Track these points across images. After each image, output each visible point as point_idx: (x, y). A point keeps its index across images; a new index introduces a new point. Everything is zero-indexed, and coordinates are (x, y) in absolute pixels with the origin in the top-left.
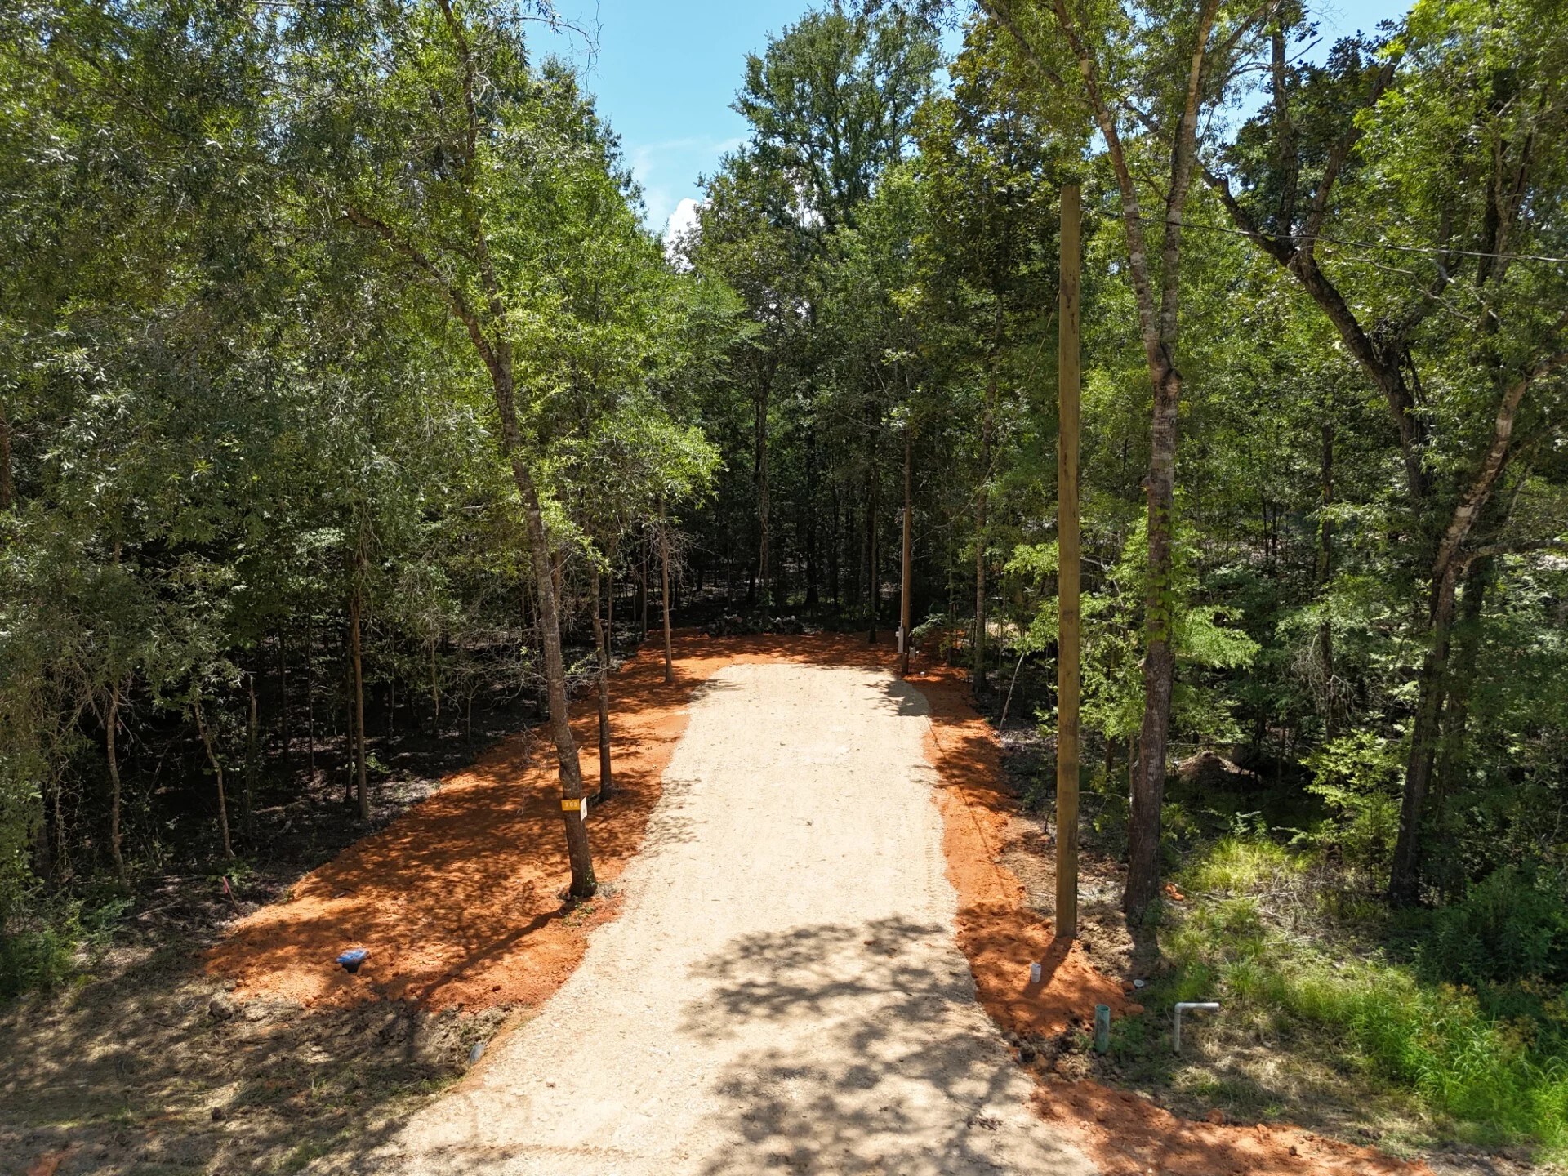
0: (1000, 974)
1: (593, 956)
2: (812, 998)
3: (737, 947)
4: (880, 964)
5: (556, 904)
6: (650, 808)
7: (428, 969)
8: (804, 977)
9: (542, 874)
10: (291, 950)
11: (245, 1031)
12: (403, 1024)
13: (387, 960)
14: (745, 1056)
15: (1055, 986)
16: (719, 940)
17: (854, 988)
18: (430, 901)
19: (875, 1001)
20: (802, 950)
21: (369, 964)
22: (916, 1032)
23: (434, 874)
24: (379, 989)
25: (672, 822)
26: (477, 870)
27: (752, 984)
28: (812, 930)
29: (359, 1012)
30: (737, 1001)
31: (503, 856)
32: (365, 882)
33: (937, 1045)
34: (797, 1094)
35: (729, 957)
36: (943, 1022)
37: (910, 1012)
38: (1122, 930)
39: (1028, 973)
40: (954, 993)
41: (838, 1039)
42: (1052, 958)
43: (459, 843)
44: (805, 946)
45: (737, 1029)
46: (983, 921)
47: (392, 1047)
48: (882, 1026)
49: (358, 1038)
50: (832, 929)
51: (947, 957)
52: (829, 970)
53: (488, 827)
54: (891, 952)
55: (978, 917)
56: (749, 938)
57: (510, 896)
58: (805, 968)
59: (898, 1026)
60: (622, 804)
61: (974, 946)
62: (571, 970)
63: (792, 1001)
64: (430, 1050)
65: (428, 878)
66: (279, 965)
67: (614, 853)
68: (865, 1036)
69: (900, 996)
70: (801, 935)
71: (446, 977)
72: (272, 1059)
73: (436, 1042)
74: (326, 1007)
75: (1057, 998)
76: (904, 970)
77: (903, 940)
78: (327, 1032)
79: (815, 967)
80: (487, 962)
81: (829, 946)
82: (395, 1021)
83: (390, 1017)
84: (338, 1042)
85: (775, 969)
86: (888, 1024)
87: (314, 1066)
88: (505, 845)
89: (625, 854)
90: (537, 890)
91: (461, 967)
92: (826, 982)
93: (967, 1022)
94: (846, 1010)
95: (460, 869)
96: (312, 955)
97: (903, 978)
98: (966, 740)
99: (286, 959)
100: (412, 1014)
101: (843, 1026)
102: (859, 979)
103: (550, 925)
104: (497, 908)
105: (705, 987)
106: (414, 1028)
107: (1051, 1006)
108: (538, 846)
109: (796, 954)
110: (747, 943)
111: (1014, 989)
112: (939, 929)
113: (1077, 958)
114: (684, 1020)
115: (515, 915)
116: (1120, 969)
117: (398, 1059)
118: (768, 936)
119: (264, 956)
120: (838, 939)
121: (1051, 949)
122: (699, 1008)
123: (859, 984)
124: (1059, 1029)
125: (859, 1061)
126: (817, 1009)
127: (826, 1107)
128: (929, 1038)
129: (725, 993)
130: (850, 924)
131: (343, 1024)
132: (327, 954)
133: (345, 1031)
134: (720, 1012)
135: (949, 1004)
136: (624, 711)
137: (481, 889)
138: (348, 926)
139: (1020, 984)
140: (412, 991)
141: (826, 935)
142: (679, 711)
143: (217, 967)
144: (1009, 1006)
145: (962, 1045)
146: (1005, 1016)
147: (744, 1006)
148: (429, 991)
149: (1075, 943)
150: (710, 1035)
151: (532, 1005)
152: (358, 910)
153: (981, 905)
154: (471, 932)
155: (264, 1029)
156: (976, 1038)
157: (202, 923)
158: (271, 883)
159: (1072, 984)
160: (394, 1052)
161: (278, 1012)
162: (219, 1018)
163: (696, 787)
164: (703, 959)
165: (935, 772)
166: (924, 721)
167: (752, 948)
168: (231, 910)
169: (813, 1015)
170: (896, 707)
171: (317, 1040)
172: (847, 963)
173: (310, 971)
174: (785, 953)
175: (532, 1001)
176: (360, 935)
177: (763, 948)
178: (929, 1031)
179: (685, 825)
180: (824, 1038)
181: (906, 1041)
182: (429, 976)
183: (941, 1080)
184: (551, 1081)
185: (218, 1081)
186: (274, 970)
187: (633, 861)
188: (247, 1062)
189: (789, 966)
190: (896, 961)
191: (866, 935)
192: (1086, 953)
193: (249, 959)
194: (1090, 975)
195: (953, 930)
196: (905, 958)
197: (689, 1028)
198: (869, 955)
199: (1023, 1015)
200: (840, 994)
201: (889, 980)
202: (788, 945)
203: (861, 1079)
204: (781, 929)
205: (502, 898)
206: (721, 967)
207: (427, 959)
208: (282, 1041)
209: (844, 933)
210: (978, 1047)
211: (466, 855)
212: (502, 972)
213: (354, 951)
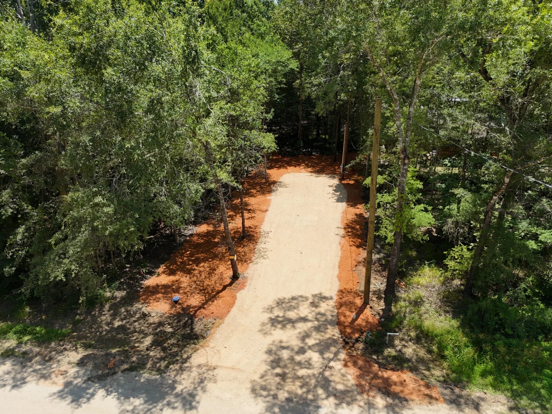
0: (345, 316)
1: (238, 302)
2: (292, 322)
3: (275, 302)
4: (313, 311)
5: (228, 281)
6: (256, 243)
7: (195, 305)
8: (292, 315)
9: (225, 269)
10: (160, 295)
11: (151, 320)
12: (190, 321)
13: (185, 300)
14: (274, 342)
15: (359, 321)
16: (270, 301)
17: (304, 320)
18: (195, 279)
19: (309, 325)
20: (293, 304)
21: (180, 302)
22: (318, 336)
23: (196, 268)
24: (183, 309)
25: (262, 250)
26: (208, 267)
27: (278, 316)
28: (297, 297)
29: (178, 316)
30: (274, 322)
31: (215, 261)
32: (177, 270)
33: (323, 341)
34: (285, 354)
35: (273, 306)
36: (326, 333)
37: (317, 329)
38: (382, 301)
39: (352, 316)
40: (331, 323)
41: (298, 337)
42: (360, 311)
43: (203, 255)
44: (294, 302)
45: (273, 332)
46: (345, 295)
47: (187, 328)
48: (310, 333)
49: (179, 324)
50: (301, 296)
51: (331, 309)
52: (299, 312)
53: (210, 249)
54: (316, 307)
55: (343, 293)
56: (279, 299)
57: (217, 277)
58: (293, 311)
59: (314, 334)
60: (249, 240)
61: (340, 305)
62: (232, 307)
63: (288, 323)
64: (196, 329)
65: (194, 270)
66: (158, 300)
67: (246, 261)
68: (305, 336)
69: (316, 323)
70: (293, 298)
71: (200, 308)
72: (159, 330)
73: (198, 327)
74: (171, 314)
75: (359, 325)
76: (319, 313)
77: (321, 302)
78: (171, 322)
79: (296, 311)
80: (210, 303)
81: (301, 303)
82: (188, 321)
83: (186, 319)
84: (174, 324)
85: (285, 311)
86: (312, 333)
87: (169, 332)
88: (215, 256)
89: (249, 262)
90: (224, 275)
91: (204, 304)
92: (297, 317)
93: (332, 333)
94: (302, 327)
95: (203, 266)
96: (166, 297)
97: (318, 316)
98: (356, 215)
99: (160, 299)
100: (192, 318)
101: (300, 333)
102: (307, 316)
103: (227, 290)
104: (213, 282)
105: (265, 317)
106: (192, 322)
107: (356, 328)
108: (224, 257)
109: (291, 306)
110: (278, 301)
111: (347, 321)
112: (331, 298)
113: (368, 311)
114: (260, 328)
115: (218, 285)
116: (379, 314)
117: (189, 332)
118: (284, 298)
119: (154, 297)
120: (303, 301)
121: (361, 308)
122: (263, 324)
123: (306, 318)
124: (357, 335)
125: (302, 345)
126: (294, 327)
127: (292, 359)
128: (321, 338)
129: (271, 319)
130: (307, 296)
131: (175, 320)
132: (169, 297)
133: (176, 321)
134: (269, 326)
135: (329, 327)
136: (251, 196)
137: (209, 274)
138: (174, 287)
139: (350, 320)
140: (191, 311)
141: (300, 299)
142: (268, 197)
143: (142, 299)
144: (345, 327)
145: (329, 341)
146: (343, 330)
147: (275, 324)
148: (196, 311)
149: (368, 306)
150: (265, 334)
151: (221, 319)
152: (177, 281)
153: (345, 289)
154: (206, 291)
155: (156, 320)
156: (334, 339)
157: (137, 282)
158: (153, 268)
159: (364, 320)
160: (188, 329)
161: (159, 315)
162: (144, 316)
163: (270, 235)
164: (266, 306)
165: (343, 230)
166: (344, 204)
167: (280, 303)
168: (144, 278)
169: (293, 329)
170: (336, 198)
171: (169, 324)
172: (304, 310)
173: (166, 303)
174: (288, 305)
175: (222, 317)
176: (177, 291)
177: (282, 303)
178: (322, 336)
179: (266, 252)
180: (294, 337)
181: (315, 339)
182: (195, 307)
183: (321, 353)
184: (225, 346)
185: (146, 335)
186: (157, 301)
187: (251, 265)
188: (153, 330)
189: (289, 310)
190: (317, 310)
191: (311, 300)
192: (370, 309)
193: (150, 298)
194: (370, 317)
195: (335, 298)
196: (320, 309)
197: (260, 331)
198: (310, 308)
199: (348, 330)
200: (301, 322)
201: (314, 317)
202: (289, 302)
203: (302, 351)
204: (288, 296)
205: (215, 278)
206: (271, 309)
207: (195, 300)
208: (161, 324)
209: (305, 299)
210: (333, 342)
211: (205, 260)
212: (214, 307)
213: (176, 297)
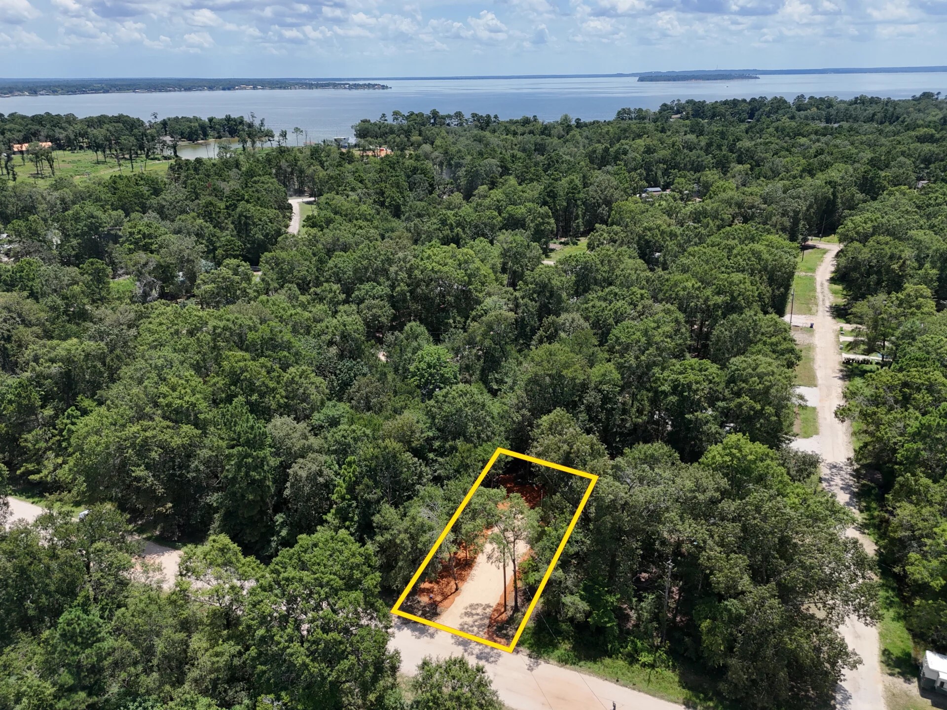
0: (494, 615)
1: (455, 602)
2: (472, 615)
3: (469, 605)
5: (454, 590)
6: (472, 569)
8: (474, 612)
9: (453, 583)
11: (421, 604)
14: (464, 621)
15: (499, 618)
16: (467, 605)
17: (478, 614)
18: (440, 587)
19: (479, 617)
20: (476, 607)
22: (480, 622)
25: (473, 574)
26: (446, 581)
27: (468, 611)
28: (479, 604)
30: (466, 614)
31: (450, 578)
33: (481, 624)
34: (466, 626)
35: (468, 607)
36: (484, 621)
37: (481, 619)
38: (511, 611)
39: (497, 616)
40: (487, 617)
41: (473, 621)
42: (501, 614)
43: (446, 574)
47: (434, 609)
51: (490, 611)
53: (449, 570)
54: (485, 610)
55: (498, 605)
56: (471, 604)
60: (469, 567)
61: (495, 610)
62: (452, 604)
65: (440, 582)
67: (463, 581)
68: (476, 621)
69: (482, 616)
70: (477, 604)
71: (440, 602)
72: (424, 609)
73: (438, 610)
75: (498, 620)
76: (485, 613)
77: (487, 608)
79: (476, 610)
80: (444, 600)
81: (479, 607)
86: (478, 620)
87: (427, 611)
88: (450, 575)
89: (465, 581)
90: (452, 587)
91: (442, 601)
92: (476, 613)
93: (486, 621)
94: (476, 617)
95: (444, 580)
101: (474, 619)
103: (452, 595)
104: (447, 590)
105: (464, 611)
107: (496, 621)
108: (454, 577)
112: (492, 607)
113: (504, 615)
115: (449, 592)
116: (508, 617)
117: (435, 611)
122: (462, 614)
124: (495, 624)
125: (473, 624)
134: (464, 615)
135: (486, 619)
137: (446, 585)
139: (495, 617)
143: (418, 594)
145: (483, 624)
146: (491, 621)
149: (505, 612)
150: (462, 618)
152: (432, 587)
153: (500, 603)
154: (444, 594)
155: (423, 604)
159: (501, 618)
162: (419, 602)
164: (465, 606)
167: (471, 606)
169: (472, 617)
172: (480, 611)
174: (474, 607)
175: (447, 608)
176: (432, 592)
178: (482, 622)
179: (474, 576)
180: (471, 621)
181: (478, 623)
183: (479, 628)
184: (446, 620)
185: (419, 610)
187: (465, 583)
188: (422, 608)
189: (473, 609)
191: (484, 606)
193: (421, 594)
194: (504, 617)
195: (494, 607)
197: (460, 616)
198: (482, 610)
199: (493, 621)
200: (476, 615)
201: (482, 614)
203: (472, 626)
204: (475, 603)
205: (448, 588)
206: (466, 608)
207: (438, 598)
208: (425, 607)
209: (482, 605)
210: (485, 625)
211: (446, 577)
212: (445, 603)
213: (432, 595)
